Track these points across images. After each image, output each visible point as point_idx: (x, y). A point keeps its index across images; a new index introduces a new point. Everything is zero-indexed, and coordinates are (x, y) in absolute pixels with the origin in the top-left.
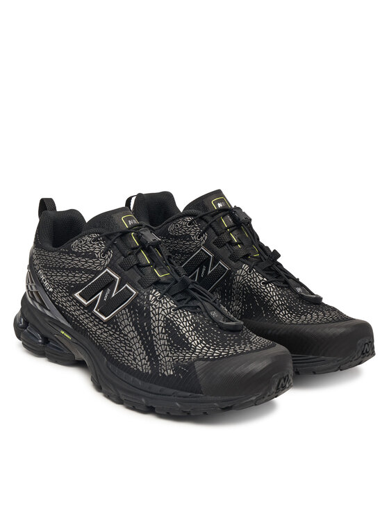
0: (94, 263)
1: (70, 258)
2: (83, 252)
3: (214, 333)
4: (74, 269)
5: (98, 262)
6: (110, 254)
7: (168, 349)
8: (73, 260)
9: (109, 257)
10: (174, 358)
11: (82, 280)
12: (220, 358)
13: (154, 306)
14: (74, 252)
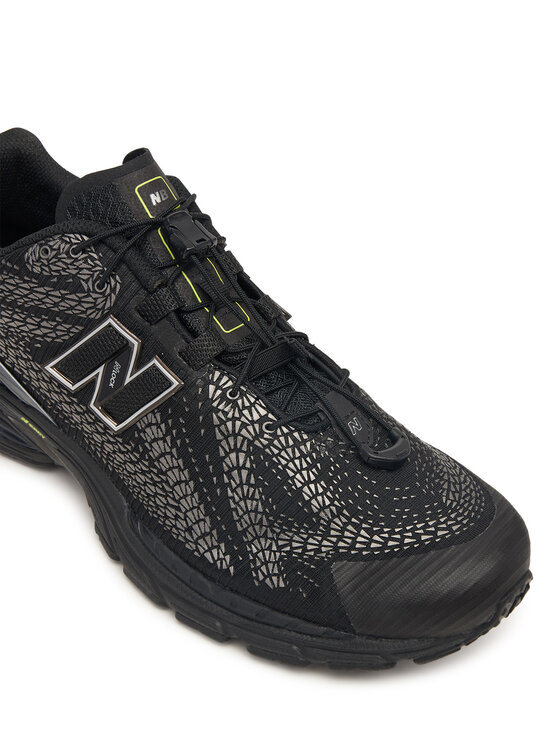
0: (80, 302)
1: (26, 285)
2: (52, 277)
4: (36, 311)
5: (90, 299)
6: (116, 282)
7: (265, 522)
8: (31, 290)
9: (113, 290)
10: (280, 543)
11: (58, 337)
12: (385, 555)
13: (220, 414)
14: (32, 274)
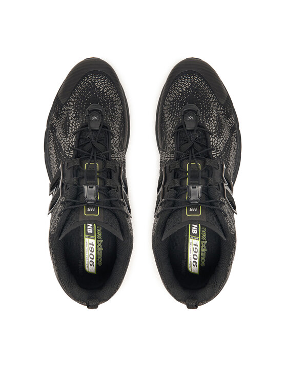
3: (203, 106)
12: (213, 92)
